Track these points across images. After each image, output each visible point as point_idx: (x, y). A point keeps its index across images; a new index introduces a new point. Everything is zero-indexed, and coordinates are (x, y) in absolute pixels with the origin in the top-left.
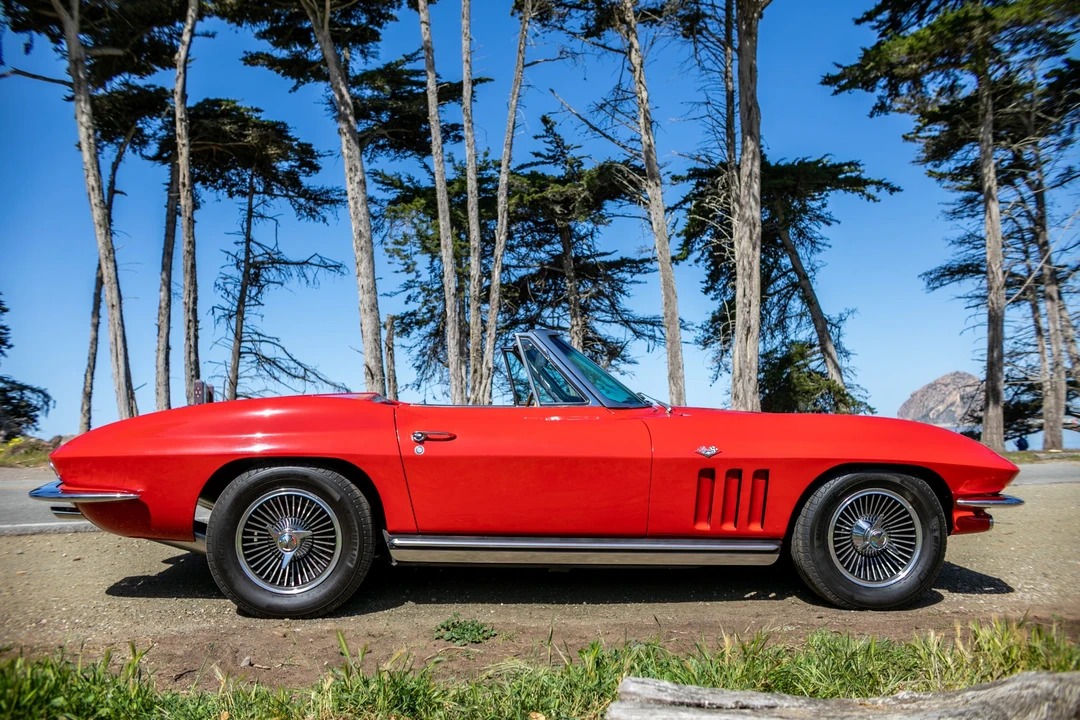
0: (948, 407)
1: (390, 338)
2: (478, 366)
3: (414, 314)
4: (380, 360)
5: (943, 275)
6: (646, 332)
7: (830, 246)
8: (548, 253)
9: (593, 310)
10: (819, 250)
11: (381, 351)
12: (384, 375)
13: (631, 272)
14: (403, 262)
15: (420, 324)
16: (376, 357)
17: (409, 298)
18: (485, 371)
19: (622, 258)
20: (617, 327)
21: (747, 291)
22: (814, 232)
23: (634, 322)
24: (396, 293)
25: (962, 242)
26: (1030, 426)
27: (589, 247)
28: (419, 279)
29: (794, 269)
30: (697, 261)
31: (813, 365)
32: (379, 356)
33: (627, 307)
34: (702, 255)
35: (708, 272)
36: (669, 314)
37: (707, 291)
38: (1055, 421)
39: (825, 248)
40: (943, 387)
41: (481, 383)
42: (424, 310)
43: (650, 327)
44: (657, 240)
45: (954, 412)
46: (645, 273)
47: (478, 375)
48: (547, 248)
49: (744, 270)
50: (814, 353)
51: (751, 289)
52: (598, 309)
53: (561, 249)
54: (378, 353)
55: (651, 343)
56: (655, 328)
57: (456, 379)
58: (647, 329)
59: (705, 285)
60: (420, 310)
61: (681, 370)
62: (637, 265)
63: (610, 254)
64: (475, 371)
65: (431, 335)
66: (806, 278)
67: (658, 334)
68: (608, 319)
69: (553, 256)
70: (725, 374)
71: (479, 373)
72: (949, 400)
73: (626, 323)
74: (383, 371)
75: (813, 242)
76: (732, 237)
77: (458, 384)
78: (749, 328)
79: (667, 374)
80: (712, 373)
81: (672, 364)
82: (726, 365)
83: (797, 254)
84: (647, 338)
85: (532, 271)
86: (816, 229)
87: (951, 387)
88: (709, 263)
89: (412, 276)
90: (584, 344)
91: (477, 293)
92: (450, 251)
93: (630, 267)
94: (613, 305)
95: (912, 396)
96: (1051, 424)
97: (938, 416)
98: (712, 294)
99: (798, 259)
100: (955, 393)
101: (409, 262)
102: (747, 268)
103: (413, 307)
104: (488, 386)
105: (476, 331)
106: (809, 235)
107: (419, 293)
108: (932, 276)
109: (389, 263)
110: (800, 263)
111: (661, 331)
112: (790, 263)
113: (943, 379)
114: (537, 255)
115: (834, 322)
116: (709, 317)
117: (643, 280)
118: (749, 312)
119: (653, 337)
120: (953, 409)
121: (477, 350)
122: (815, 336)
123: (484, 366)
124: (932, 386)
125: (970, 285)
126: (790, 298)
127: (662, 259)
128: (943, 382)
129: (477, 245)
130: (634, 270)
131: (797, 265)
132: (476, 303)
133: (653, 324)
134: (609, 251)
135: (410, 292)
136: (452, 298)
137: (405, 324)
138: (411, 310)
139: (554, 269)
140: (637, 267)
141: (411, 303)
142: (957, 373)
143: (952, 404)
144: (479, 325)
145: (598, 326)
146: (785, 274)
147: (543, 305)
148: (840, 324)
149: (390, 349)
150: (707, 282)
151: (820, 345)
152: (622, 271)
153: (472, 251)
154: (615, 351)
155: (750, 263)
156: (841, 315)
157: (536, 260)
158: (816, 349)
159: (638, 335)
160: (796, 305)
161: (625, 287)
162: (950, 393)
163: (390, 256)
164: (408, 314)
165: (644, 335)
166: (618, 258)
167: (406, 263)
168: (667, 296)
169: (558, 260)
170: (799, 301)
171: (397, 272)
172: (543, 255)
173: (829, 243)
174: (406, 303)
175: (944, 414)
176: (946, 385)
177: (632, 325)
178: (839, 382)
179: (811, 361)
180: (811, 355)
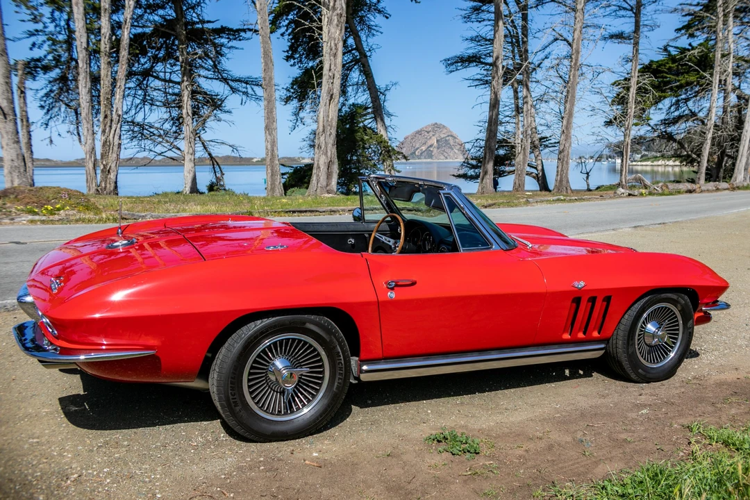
0: (428, 147)
1: (22, 82)
2: (109, 113)
3: (39, 60)
4: (12, 102)
5: (457, 62)
6: (240, 89)
7: (382, 33)
8: (160, 16)
9: (197, 68)
10: (373, 35)
11: (12, 93)
12: (15, 115)
13: (228, 38)
14: (29, 12)
15: (46, 69)
16: (8, 99)
17: (34, 45)
18: (115, 117)
19: (222, 26)
20: (217, 83)
21: (332, 66)
22: (371, 21)
23: (232, 80)
24: (19, 39)
25: (472, 39)
26: (504, 172)
27: (198, 15)
28: (46, 30)
29: (357, 49)
30: (282, 35)
31: (366, 123)
32: (11, 98)
33: (227, 68)
34: (287, 30)
35: (289, 44)
36: (267, 79)
37: (288, 58)
38: (522, 171)
39: (378, 33)
40: (426, 133)
41: (111, 127)
42: (50, 57)
43: (244, 85)
44: (259, 17)
45: (432, 151)
46: (240, 40)
47: (108, 120)
48: (161, 12)
49: (331, 50)
50: (369, 113)
51: (335, 65)
52: (201, 66)
53: (174, 14)
54: (10, 95)
55: (244, 97)
56: (248, 86)
57: (88, 122)
58: (241, 86)
59: (286, 54)
60: (45, 56)
61: (275, 123)
62: (234, 33)
63: (213, 22)
64: (106, 117)
65: (55, 80)
66: (366, 56)
67: (250, 91)
68: (210, 76)
69: (166, 20)
70: (301, 126)
71: (109, 118)
72: (429, 143)
73: (225, 80)
74: (14, 111)
75: (369, 27)
76: (321, 22)
77: (89, 126)
78: (332, 95)
79: (264, 126)
80: (291, 124)
81: (268, 118)
82: (302, 119)
83: (359, 37)
84: (241, 93)
85: (148, 30)
86: (372, 18)
87: (431, 134)
88: (291, 37)
89: (40, 26)
90: (192, 97)
91: (108, 49)
92: (82, 9)
93: (228, 34)
94: (215, 66)
95: (405, 139)
96: (519, 172)
97: (421, 154)
98: (292, 61)
99: (360, 41)
100: (433, 138)
101: (36, 13)
102: (334, 49)
103: (37, 53)
104: (118, 130)
105: (106, 82)
106: (367, 22)
107: (44, 41)
108: (449, 62)
109: (17, 12)
110: (362, 44)
111: (252, 89)
112: (354, 44)
113: (426, 128)
114: (151, 18)
115: (382, 91)
116: (290, 80)
117: (240, 47)
118: (332, 83)
119: (246, 93)
120: (432, 149)
121: (108, 98)
122: (369, 100)
123: (114, 113)
124: (419, 133)
125: (475, 71)
126: (351, 70)
127: (263, 33)
128: (427, 130)
129: (107, 6)
130: (231, 37)
131: (359, 46)
132: (106, 58)
133: (247, 83)
134: (212, 20)
135: (33, 39)
136: (84, 51)
137: (32, 68)
138: (37, 56)
139: (167, 31)
140: (234, 35)
141: (35, 49)
142: (436, 124)
143: (431, 146)
144: (109, 77)
145: (202, 81)
146: (350, 51)
147: (156, 59)
148: (386, 92)
149: (22, 92)
150: (287, 51)
151: (374, 107)
152: (222, 37)
153: (102, 12)
154: (215, 103)
155: (336, 45)
156: (387, 86)
157: (150, 22)
158: (370, 110)
159: (234, 90)
160: (355, 76)
161: (225, 50)
162: (430, 138)
163: (17, 6)
164: (33, 60)
165: (239, 91)
166: (219, 27)
167: (33, 14)
168: (266, 64)
169: (170, 24)
170: (357, 73)
171: (23, 21)
172: (157, 18)
173: (381, 30)
174: (31, 49)
175: (426, 153)
176: (428, 132)
177: (230, 83)
178: (385, 136)
179: (366, 119)
180: (365, 115)
